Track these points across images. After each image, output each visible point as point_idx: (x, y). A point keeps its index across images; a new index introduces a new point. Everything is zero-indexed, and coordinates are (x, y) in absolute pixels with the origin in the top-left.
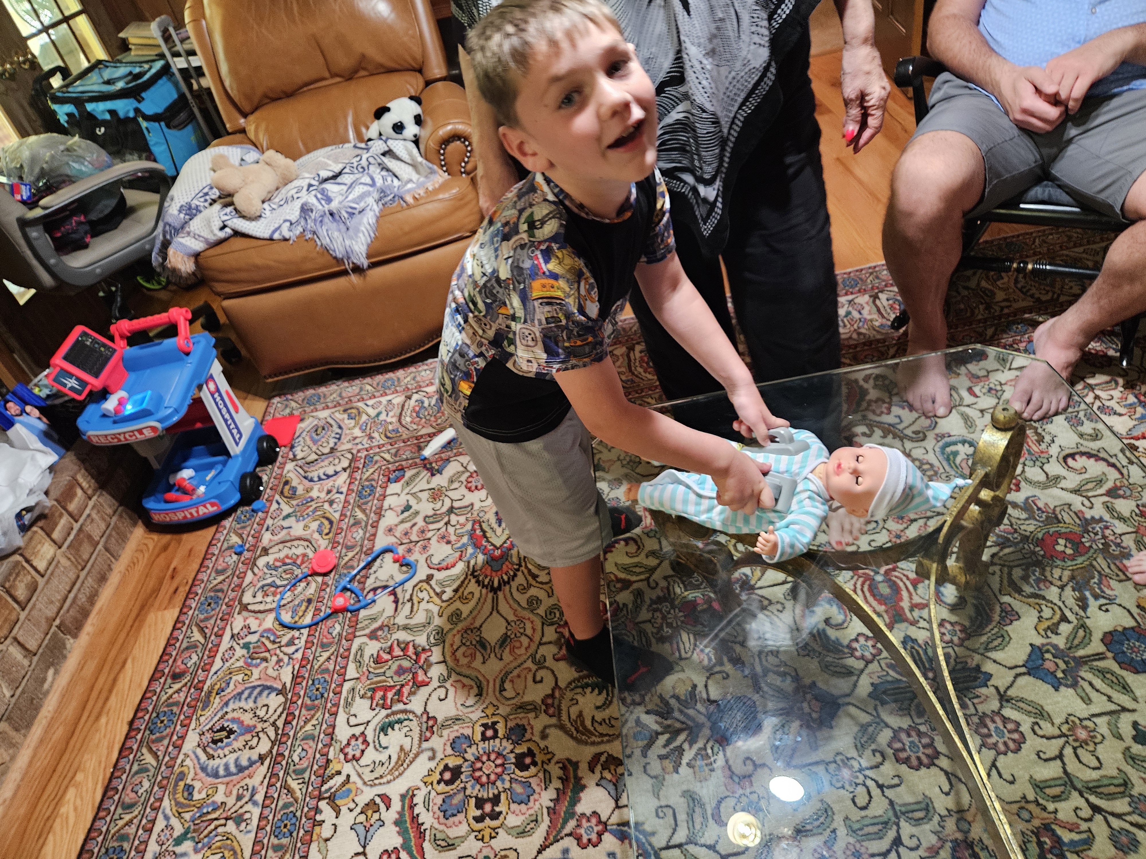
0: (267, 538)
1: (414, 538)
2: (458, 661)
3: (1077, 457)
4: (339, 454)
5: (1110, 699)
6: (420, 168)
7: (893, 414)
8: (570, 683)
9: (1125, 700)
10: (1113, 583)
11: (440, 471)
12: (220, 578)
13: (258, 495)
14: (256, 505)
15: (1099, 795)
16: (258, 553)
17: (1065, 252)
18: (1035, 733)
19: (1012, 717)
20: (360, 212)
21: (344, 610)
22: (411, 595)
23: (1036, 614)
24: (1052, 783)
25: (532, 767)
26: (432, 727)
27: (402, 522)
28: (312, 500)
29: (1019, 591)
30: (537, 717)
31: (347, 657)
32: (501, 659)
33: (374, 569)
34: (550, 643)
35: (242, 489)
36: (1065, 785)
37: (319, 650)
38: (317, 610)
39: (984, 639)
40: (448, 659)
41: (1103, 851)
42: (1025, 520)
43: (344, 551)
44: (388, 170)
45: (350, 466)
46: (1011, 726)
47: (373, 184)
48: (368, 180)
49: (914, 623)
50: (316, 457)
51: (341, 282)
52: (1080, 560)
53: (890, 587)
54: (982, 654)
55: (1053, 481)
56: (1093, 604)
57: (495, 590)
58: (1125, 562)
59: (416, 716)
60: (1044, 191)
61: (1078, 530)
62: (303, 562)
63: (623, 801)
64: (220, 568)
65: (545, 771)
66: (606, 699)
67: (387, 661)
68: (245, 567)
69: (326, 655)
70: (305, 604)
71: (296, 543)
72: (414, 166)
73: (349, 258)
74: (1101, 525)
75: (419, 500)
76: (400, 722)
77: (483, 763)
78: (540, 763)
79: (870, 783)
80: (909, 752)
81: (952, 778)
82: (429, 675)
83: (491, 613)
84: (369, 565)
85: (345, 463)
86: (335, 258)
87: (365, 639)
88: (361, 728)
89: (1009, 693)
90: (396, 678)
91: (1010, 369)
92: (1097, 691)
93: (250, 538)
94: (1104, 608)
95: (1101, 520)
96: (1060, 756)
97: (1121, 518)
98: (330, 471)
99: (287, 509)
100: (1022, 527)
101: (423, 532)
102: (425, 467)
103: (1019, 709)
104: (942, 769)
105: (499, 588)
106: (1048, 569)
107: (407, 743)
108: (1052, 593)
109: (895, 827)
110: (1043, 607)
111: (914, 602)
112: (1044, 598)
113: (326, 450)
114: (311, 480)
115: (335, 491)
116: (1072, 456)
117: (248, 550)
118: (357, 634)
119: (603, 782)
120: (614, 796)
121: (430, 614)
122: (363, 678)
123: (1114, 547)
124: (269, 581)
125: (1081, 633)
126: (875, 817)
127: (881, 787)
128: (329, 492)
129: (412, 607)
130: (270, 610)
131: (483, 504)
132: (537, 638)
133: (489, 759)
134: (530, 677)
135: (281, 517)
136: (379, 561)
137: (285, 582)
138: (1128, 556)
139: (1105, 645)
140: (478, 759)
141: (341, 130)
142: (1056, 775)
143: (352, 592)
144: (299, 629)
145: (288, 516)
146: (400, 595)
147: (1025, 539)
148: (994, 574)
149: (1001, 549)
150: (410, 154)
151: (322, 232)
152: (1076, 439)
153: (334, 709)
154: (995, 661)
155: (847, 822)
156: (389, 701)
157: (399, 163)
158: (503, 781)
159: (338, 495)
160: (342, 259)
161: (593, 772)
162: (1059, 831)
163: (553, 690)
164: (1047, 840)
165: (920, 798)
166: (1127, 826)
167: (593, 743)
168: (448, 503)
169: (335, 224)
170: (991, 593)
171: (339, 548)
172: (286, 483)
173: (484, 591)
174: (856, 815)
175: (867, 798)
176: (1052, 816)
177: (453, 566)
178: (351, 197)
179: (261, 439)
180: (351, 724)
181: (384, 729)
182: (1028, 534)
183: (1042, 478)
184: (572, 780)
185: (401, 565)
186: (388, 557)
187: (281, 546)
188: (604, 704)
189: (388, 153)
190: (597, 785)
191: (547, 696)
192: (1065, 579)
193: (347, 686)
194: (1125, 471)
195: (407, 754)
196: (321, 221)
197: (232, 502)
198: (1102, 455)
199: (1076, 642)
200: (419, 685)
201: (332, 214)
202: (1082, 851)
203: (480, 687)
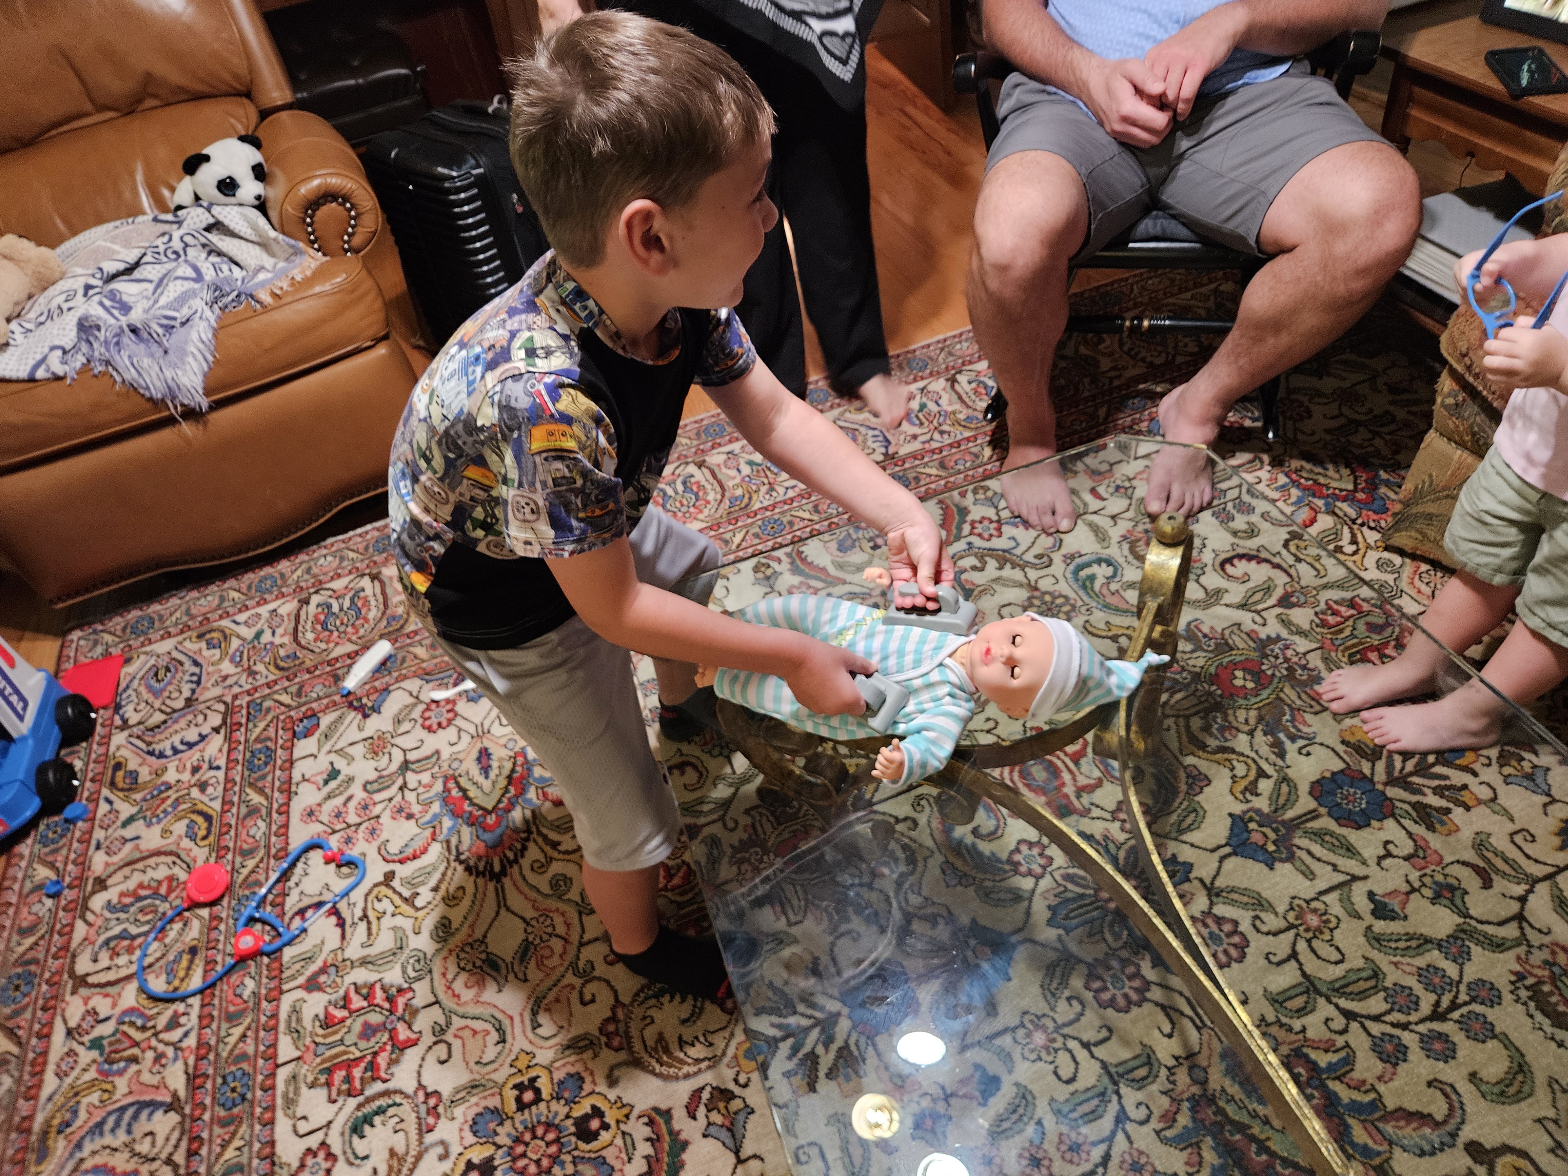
0: (99, 862)
1: (352, 819)
2: (458, 996)
3: (1236, 561)
4: (202, 707)
5: (1335, 867)
6: (276, 248)
7: (1005, 536)
8: (637, 994)
9: (1351, 865)
10: (1308, 717)
11: (376, 709)
12: (29, 941)
13: (71, 794)
14: (70, 811)
15: (1348, 996)
16: (89, 888)
17: (1170, 300)
18: (1258, 931)
19: (1227, 915)
20: (183, 324)
21: (255, 954)
22: (365, 910)
23: (1226, 773)
24: (1293, 993)
25: (603, 1133)
26: (435, 1107)
27: (329, 797)
28: (169, 787)
29: (1203, 747)
30: (596, 1056)
31: (275, 1028)
32: (526, 980)
33: (294, 879)
34: (596, 940)
35: (42, 788)
36: (1307, 992)
37: (224, 1025)
38: (210, 963)
39: (1174, 818)
40: (442, 996)
41: (1368, 1069)
42: (1193, 651)
43: (238, 859)
44: (220, 254)
45: (224, 722)
46: (1227, 928)
47: (199, 277)
48: (190, 273)
49: (1085, 813)
50: (163, 717)
51: (166, 435)
52: (1265, 694)
53: (1046, 769)
54: (1176, 839)
55: (1214, 596)
56: (1291, 748)
57: (497, 878)
58: (1316, 687)
59: (407, 1096)
60: (1155, 225)
61: (1254, 655)
62: (170, 890)
63: (746, 1152)
64: (25, 924)
65: (624, 1133)
66: (695, 1006)
67: (343, 1020)
68: (70, 915)
69: (237, 1032)
70: (186, 957)
71: (152, 861)
72: (264, 245)
73: (173, 398)
74: (1280, 644)
75: (351, 759)
76: (381, 1111)
77: (527, 1144)
78: (613, 1124)
79: (1073, 1044)
80: (1113, 991)
81: (1172, 1013)
82: (416, 1028)
83: (498, 913)
84: (285, 876)
85: (216, 720)
86: (151, 399)
87: (300, 994)
88: (319, 1137)
89: (1217, 883)
90: (363, 1044)
91: (1136, 458)
92: (1319, 860)
93: (70, 867)
94: (1304, 751)
95: (1278, 639)
96: (1294, 955)
97: (1301, 633)
98: (192, 735)
99: (126, 810)
100: (1191, 662)
101: (365, 807)
102: (350, 705)
103: (1233, 903)
104: (1157, 1004)
105: (504, 872)
106: (1230, 712)
107: (399, 1143)
108: (1241, 742)
109: (1115, 1098)
110: (1235, 763)
111: (1079, 784)
112: (1233, 751)
113: (179, 704)
114: (162, 755)
115: (205, 766)
116: (1229, 561)
117: (70, 887)
118: (285, 987)
119: (712, 1130)
120: (732, 1146)
121: (400, 934)
122: (309, 1057)
123: (1300, 672)
124: (117, 930)
125: (1285, 788)
126: (1088, 1089)
127: (1086, 1045)
128: (195, 770)
129: (369, 929)
130: (128, 978)
131: (455, 749)
132: (575, 938)
133: (534, 1137)
134: (574, 997)
135: (119, 823)
136: (300, 865)
137: (145, 928)
138: (1318, 680)
139: (1316, 799)
140: (518, 1140)
141: (127, 194)
142: (1294, 982)
143: (264, 922)
144: (183, 999)
145: (131, 820)
146: (345, 913)
147: (1196, 677)
148: (1168, 730)
149: (1171, 696)
150: (255, 228)
151: (122, 360)
152: (1231, 539)
153: (267, 1116)
154: (1192, 845)
155: (1054, 1105)
156: (357, 1084)
157: (236, 241)
158: (562, 1164)
159: (212, 773)
160: (163, 400)
161: (694, 1118)
162: (1313, 1055)
163: (613, 1009)
164: (1301, 1070)
165: (1138, 1050)
166: (1388, 1029)
167: (687, 1076)
168: (398, 757)
169: (142, 346)
170: (1169, 755)
171: (230, 856)
172: (118, 766)
173: (480, 881)
174: (1063, 1092)
175: (1072, 1066)
176: (1301, 1036)
177: (424, 851)
178: (163, 301)
179: (61, 704)
180: (301, 1132)
181: (357, 1129)
182: (1198, 670)
183: (1200, 595)
184: (667, 1138)
185: (339, 866)
186: (316, 857)
187: (126, 871)
188: (692, 1015)
189: (216, 226)
190: (705, 1136)
191: (607, 1021)
192: (1252, 721)
193: (283, 1074)
194: (1293, 572)
195: (402, 1160)
196: (117, 343)
197: (28, 814)
198: (1264, 554)
199: (1282, 800)
200: (400, 1047)
201: (134, 330)
202: (1344, 1075)
203: (500, 1030)
